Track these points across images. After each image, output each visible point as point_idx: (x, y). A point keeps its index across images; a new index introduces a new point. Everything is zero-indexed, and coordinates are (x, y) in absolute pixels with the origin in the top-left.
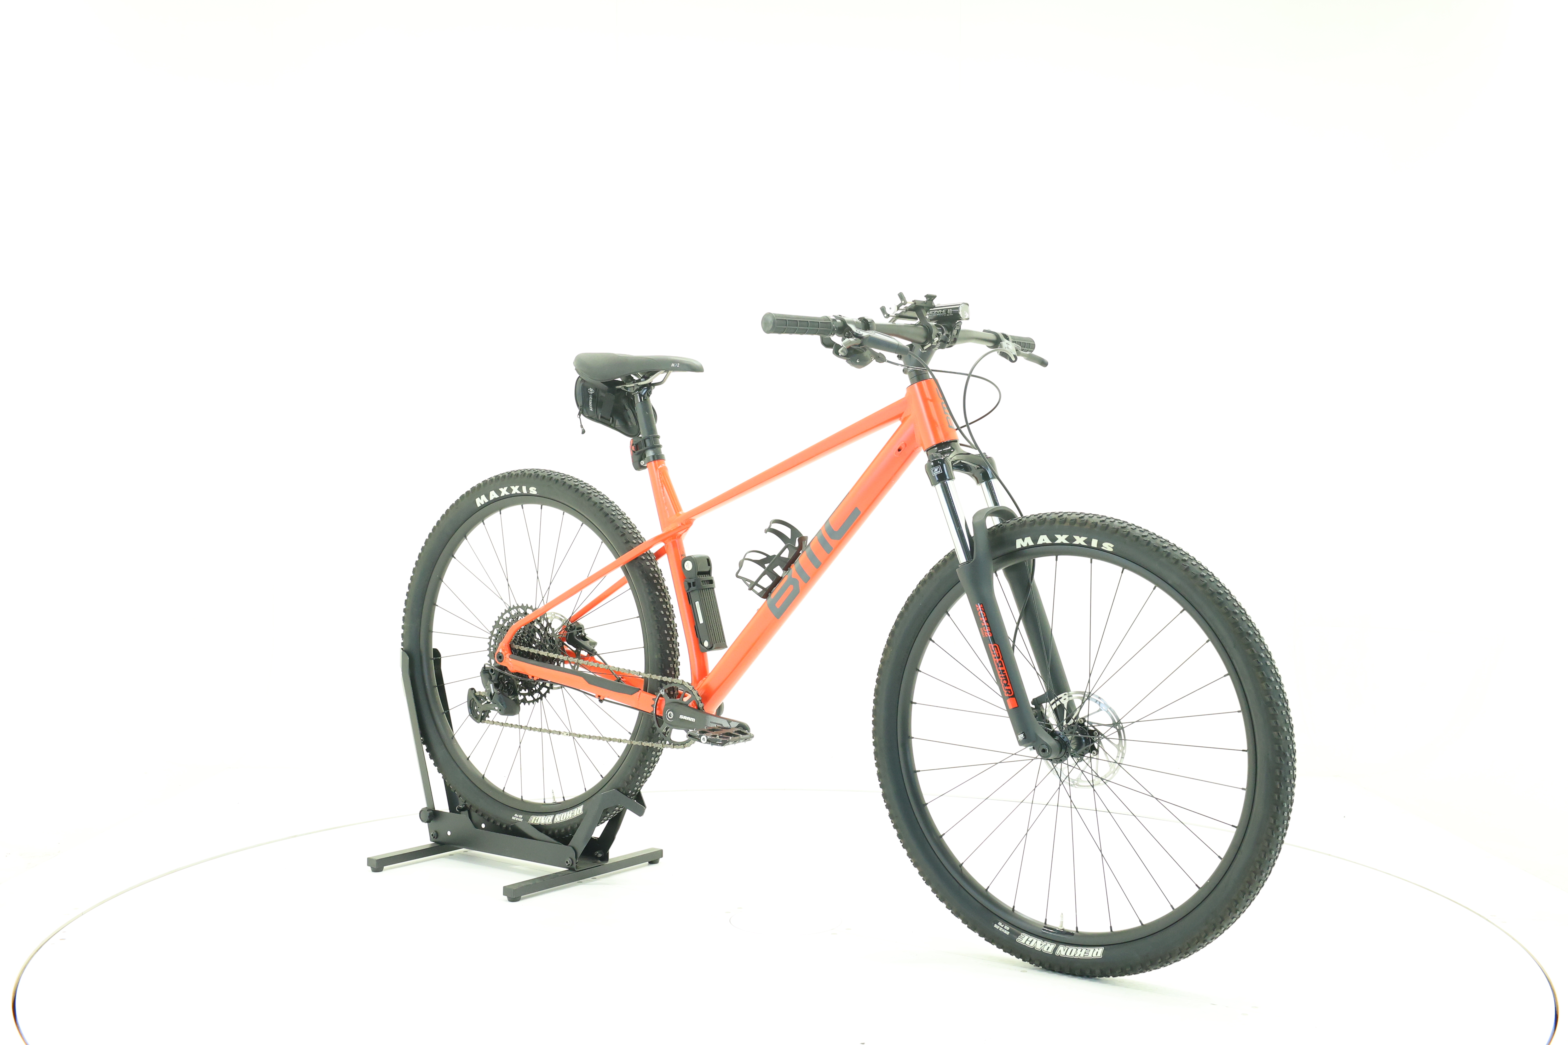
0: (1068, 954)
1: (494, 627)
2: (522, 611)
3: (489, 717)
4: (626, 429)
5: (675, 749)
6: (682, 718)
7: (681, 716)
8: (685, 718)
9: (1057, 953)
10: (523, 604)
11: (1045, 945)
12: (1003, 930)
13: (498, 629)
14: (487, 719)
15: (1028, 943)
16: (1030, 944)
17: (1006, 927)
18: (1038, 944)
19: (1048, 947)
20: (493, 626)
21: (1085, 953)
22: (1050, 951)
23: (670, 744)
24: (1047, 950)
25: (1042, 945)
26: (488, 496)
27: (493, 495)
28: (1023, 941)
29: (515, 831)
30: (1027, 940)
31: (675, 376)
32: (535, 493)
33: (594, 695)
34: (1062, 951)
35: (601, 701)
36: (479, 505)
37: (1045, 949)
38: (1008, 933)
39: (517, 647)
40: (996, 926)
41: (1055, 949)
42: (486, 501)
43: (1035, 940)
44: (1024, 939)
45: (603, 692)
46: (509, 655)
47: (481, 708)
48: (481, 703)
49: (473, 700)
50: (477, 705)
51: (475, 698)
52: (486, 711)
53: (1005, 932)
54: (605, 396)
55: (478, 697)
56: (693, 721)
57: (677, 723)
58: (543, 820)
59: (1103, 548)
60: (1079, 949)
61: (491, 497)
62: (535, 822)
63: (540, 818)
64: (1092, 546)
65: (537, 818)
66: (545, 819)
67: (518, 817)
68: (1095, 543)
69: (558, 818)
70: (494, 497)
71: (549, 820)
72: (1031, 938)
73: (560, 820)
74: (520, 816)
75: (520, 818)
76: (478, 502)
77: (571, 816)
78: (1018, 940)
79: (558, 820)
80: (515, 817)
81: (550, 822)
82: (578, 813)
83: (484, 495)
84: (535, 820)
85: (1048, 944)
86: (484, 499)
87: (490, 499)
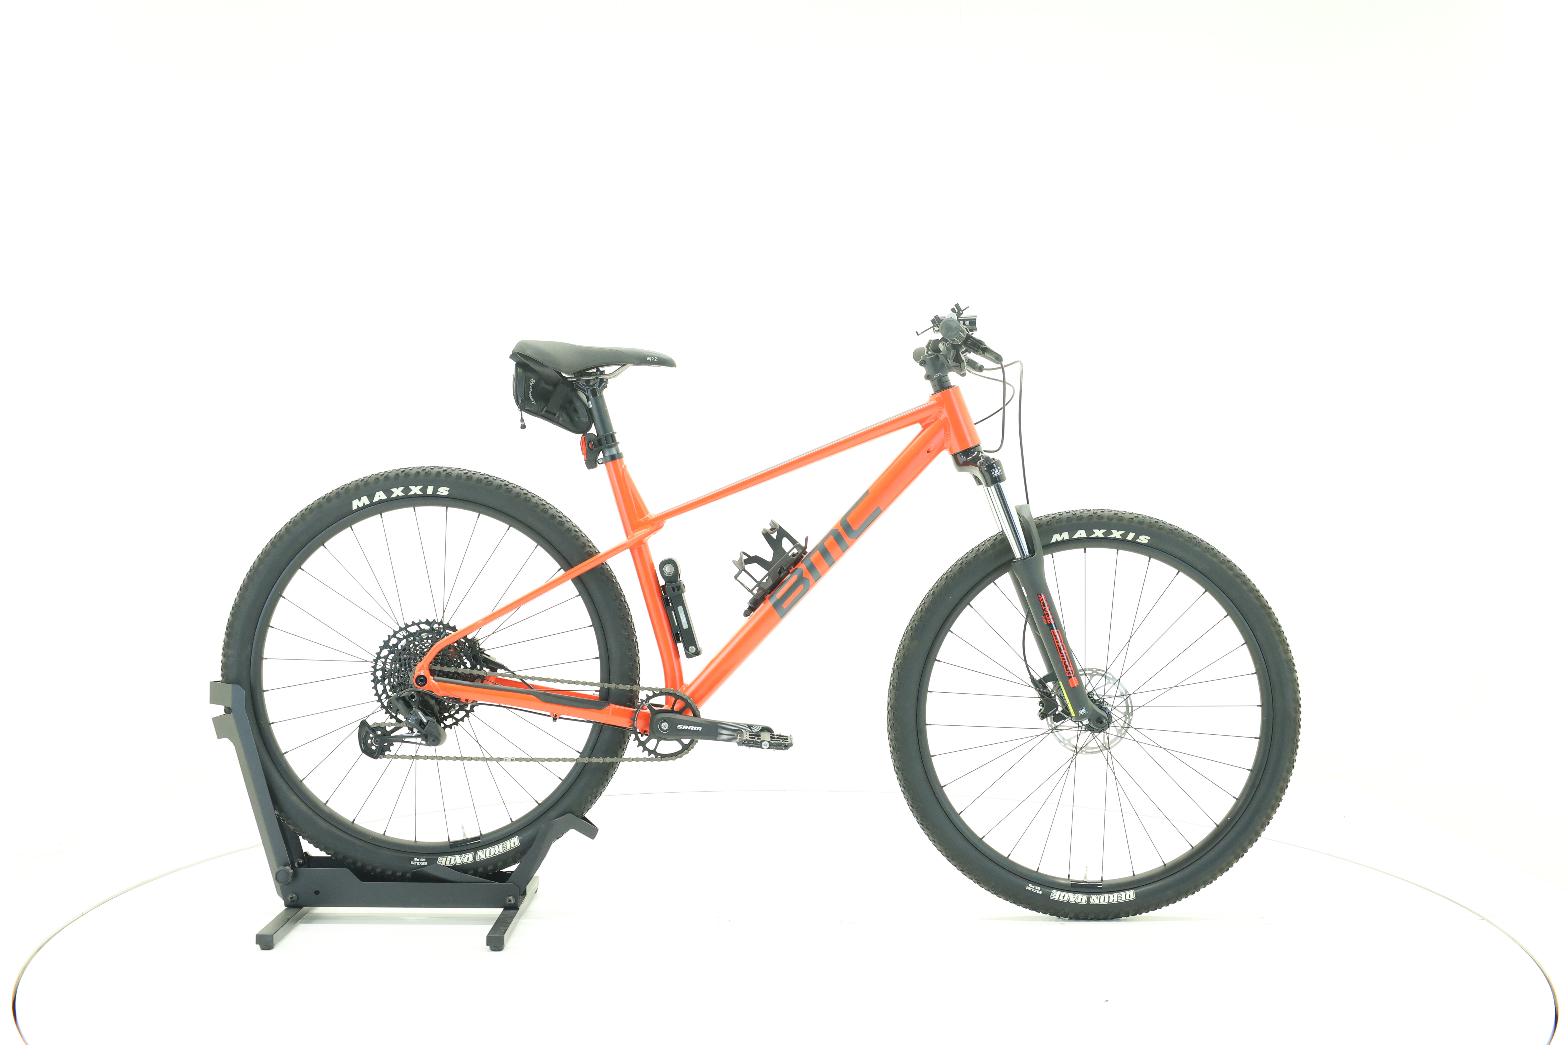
0: (1102, 901)
1: (382, 648)
2: (426, 627)
3: (390, 751)
4: (574, 425)
5: (663, 762)
6: (681, 728)
7: (679, 726)
8: (685, 727)
9: (1091, 902)
10: (427, 620)
11: (1078, 897)
12: (1035, 891)
13: (389, 649)
14: (387, 753)
16: (1063, 898)
17: (1037, 887)
18: (1071, 898)
19: (1082, 899)
20: (380, 647)
21: (1118, 897)
22: (1084, 901)
23: (656, 757)
24: (1081, 901)
25: (1075, 898)
26: (371, 497)
27: (380, 496)
28: (1057, 897)
29: (419, 876)
30: (1060, 895)
31: (632, 370)
32: (446, 493)
33: (548, 714)
34: (1095, 899)
35: (555, 720)
36: (354, 507)
37: (1079, 901)
38: (1041, 892)
39: (438, 668)
40: (1027, 888)
41: (1089, 899)
42: (367, 502)
43: (1067, 894)
44: (1056, 895)
45: (557, 709)
46: (432, 678)
47: (377, 741)
48: (377, 736)
49: (367, 733)
50: (371, 738)
51: (369, 731)
52: (386, 744)
53: (1038, 892)
54: (551, 388)
55: (374, 730)
56: (697, 730)
57: (674, 733)
58: (458, 860)
59: (1138, 540)
60: (1111, 895)
61: (376, 499)
62: (447, 864)
63: (453, 858)
64: (1128, 538)
65: (449, 859)
66: (462, 858)
67: (420, 861)
68: (1131, 536)
69: (482, 855)
70: (380, 498)
71: (467, 858)
72: (1063, 894)
73: (486, 856)
74: (422, 860)
75: (423, 862)
76: (356, 504)
77: (501, 851)
78: (1052, 897)
79: (483, 857)
80: (415, 862)
81: (471, 860)
82: (512, 846)
83: (366, 497)
84: (446, 861)
85: (1081, 896)
86: (365, 500)
87: (374, 501)
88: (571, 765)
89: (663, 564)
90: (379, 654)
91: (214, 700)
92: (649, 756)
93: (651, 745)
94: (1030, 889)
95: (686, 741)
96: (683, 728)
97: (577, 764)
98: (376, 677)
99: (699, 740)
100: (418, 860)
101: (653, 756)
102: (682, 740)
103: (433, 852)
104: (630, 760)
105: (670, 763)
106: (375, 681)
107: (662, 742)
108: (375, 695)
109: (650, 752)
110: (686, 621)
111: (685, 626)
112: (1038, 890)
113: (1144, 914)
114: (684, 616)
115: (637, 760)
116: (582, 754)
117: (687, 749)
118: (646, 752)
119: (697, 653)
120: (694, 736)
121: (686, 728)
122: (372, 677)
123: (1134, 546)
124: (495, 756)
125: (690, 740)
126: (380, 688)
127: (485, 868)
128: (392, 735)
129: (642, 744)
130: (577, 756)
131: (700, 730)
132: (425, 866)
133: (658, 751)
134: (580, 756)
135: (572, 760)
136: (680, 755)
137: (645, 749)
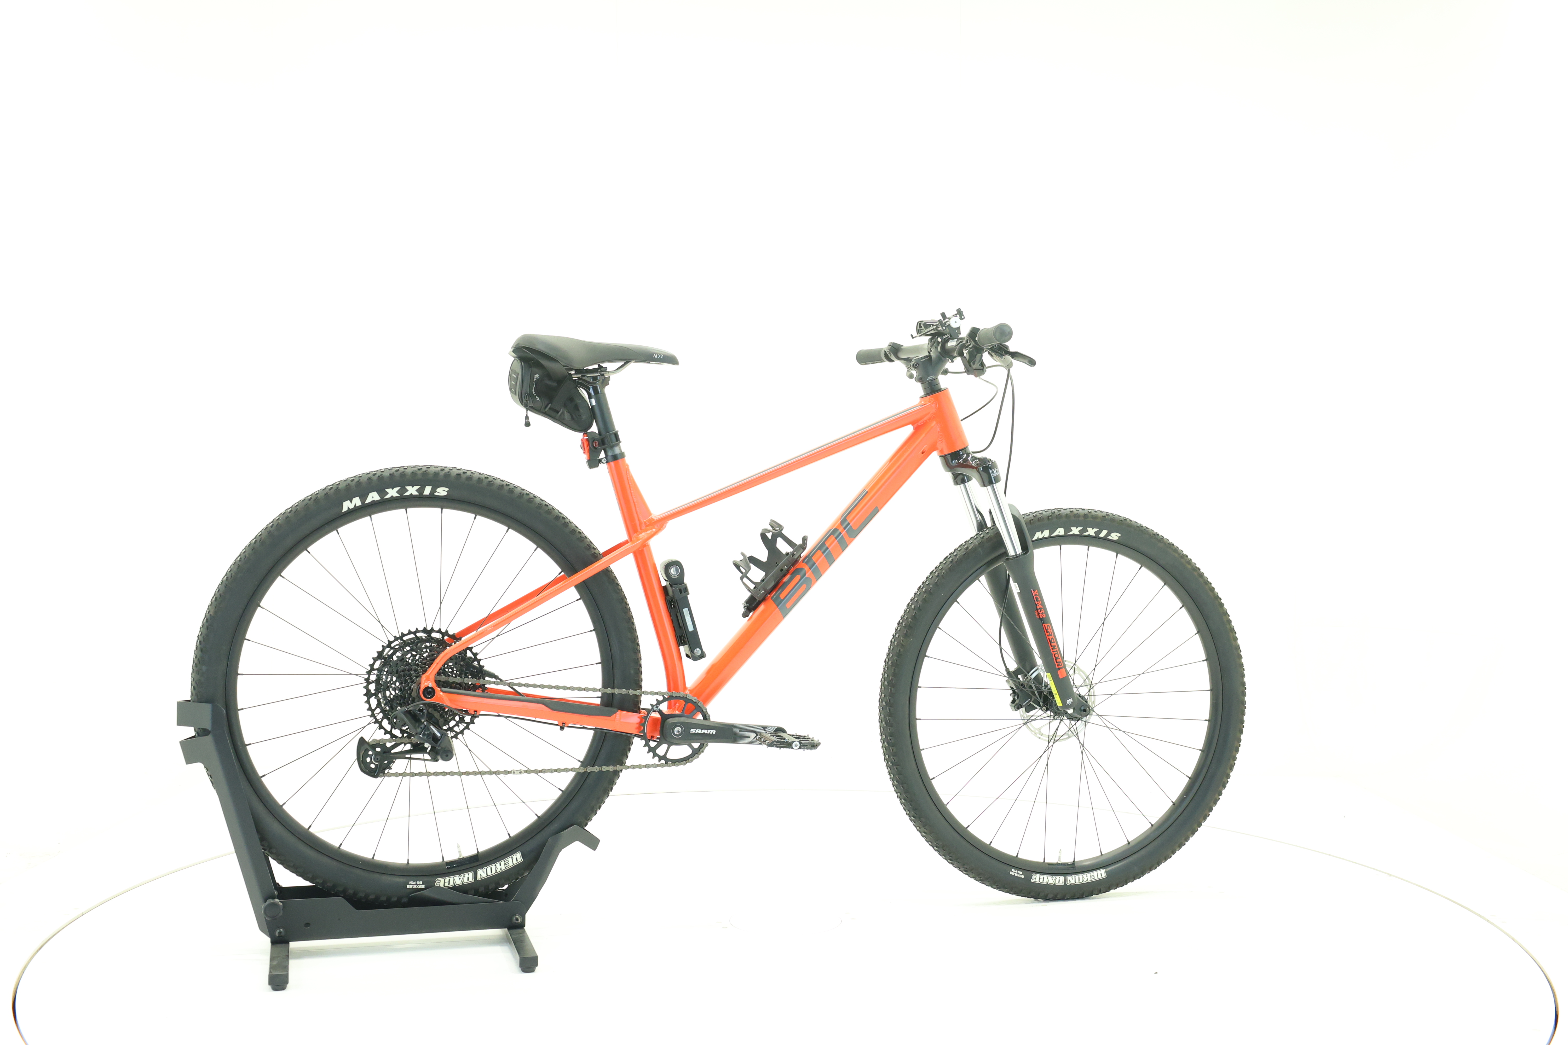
0: (1077, 881)
1: (375, 660)
2: (424, 636)
3: (391, 769)
4: (575, 423)
5: (673, 768)
6: (694, 732)
7: (692, 730)
9: (1068, 882)
10: (423, 628)
11: (1056, 879)
12: (1018, 875)
13: (383, 661)
14: (387, 771)
15: (1041, 881)
16: (1043, 881)
17: (1019, 872)
18: (1050, 880)
19: (1059, 880)
21: (1091, 877)
23: (666, 763)
24: (1059, 882)
25: (1053, 880)
26: (363, 499)
27: (374, 496)
28: (1037, 880)
29: (416, 901)
30: (1039, 878)
33: (556, 722)
34: (1071, 880)
35: (562, 728)
37: (1057, 882)
38: (1023, 877)
40: (1011, 873)
41: (1065, 881)
42: (359, 504)
43: (1046, 877)
44: (1037, 878)
45: (569, 717)
46: (439, 689)
47: (378, 759)
48: (377, 753)
49: (367, 751)
50: (370, 756)
51: (369, 748)
52: (386, 762)
53: (1021, 876)
54: (555, 384)
55: (373, 747)
56: (711, 733)
57: (686, 738)
58: (457, 880)
59: (1109, 537)
60: (1085, 875)
61: (369, 500)
62: (445, 885)
63: (452, 879)
64: (1100, 536)
65: (447, 880)
66: (461, 878)
67: (416, 884)
68: (1104, 533)
69: (482, 874)
70: (373, 499)
71: (467, 878)
72: (1042, 876)
73: (487, 874)
74: (418, 883)
75: (420, 884)
76: (347, 505)
77: (503, 868)
78: (1033, 880)
79: (484, 875)
80: (412, 885)
81: (471, 879)
82: (515, 862)
83: (358, 498)
84: (445, 882)
85: (1058, 878)
86: (357, 501)
87: (366, 502)
88: (572, 775)
89: (668, 567)
90: (372, 666)
91: (181, 721)
92: (659, 762)
93: (661, 751)
94: (1013, 874)
95: (696, 745)
96: (696, 732)
97: (578, 773)
98: (368, 691)
99: (709, 744)
100: (415, 883)
101: (663, 762)
102: (692, 744)
103: (430, 872)
104: (633, 767)
105: (681, 768)
106: (368, 694)
107: (673, 747)
108: (368, 710)
109: (661, 758)
110: (691, 623)
111: (691, 629)
112: (1020, 874)
113: (1112, 891)
114: (689, 618)
115: (647, 766)
116: (584, 764)
117: (697, 754)
118: (657, 758)
119: (703, 656)
120: (705, 740)
121: (699, 732)
122: (365, 691)
123: (1105, 543)
124: (494, 770)
125: (699, 744)
126: (374, 702)
127: (487, 888)
128: (392, 751)
129: (652, 750)
130: (577, 765)
131: (714, 733)
132: (422, 889)
133: (669, 756)
134: (581, 766)
135: (572, 770)
136: (690, 759)
137: (655, 755)
